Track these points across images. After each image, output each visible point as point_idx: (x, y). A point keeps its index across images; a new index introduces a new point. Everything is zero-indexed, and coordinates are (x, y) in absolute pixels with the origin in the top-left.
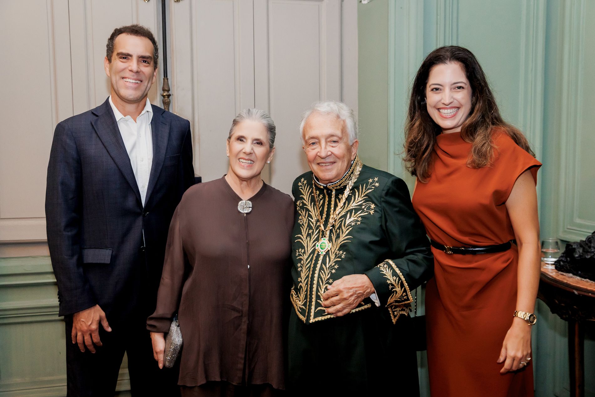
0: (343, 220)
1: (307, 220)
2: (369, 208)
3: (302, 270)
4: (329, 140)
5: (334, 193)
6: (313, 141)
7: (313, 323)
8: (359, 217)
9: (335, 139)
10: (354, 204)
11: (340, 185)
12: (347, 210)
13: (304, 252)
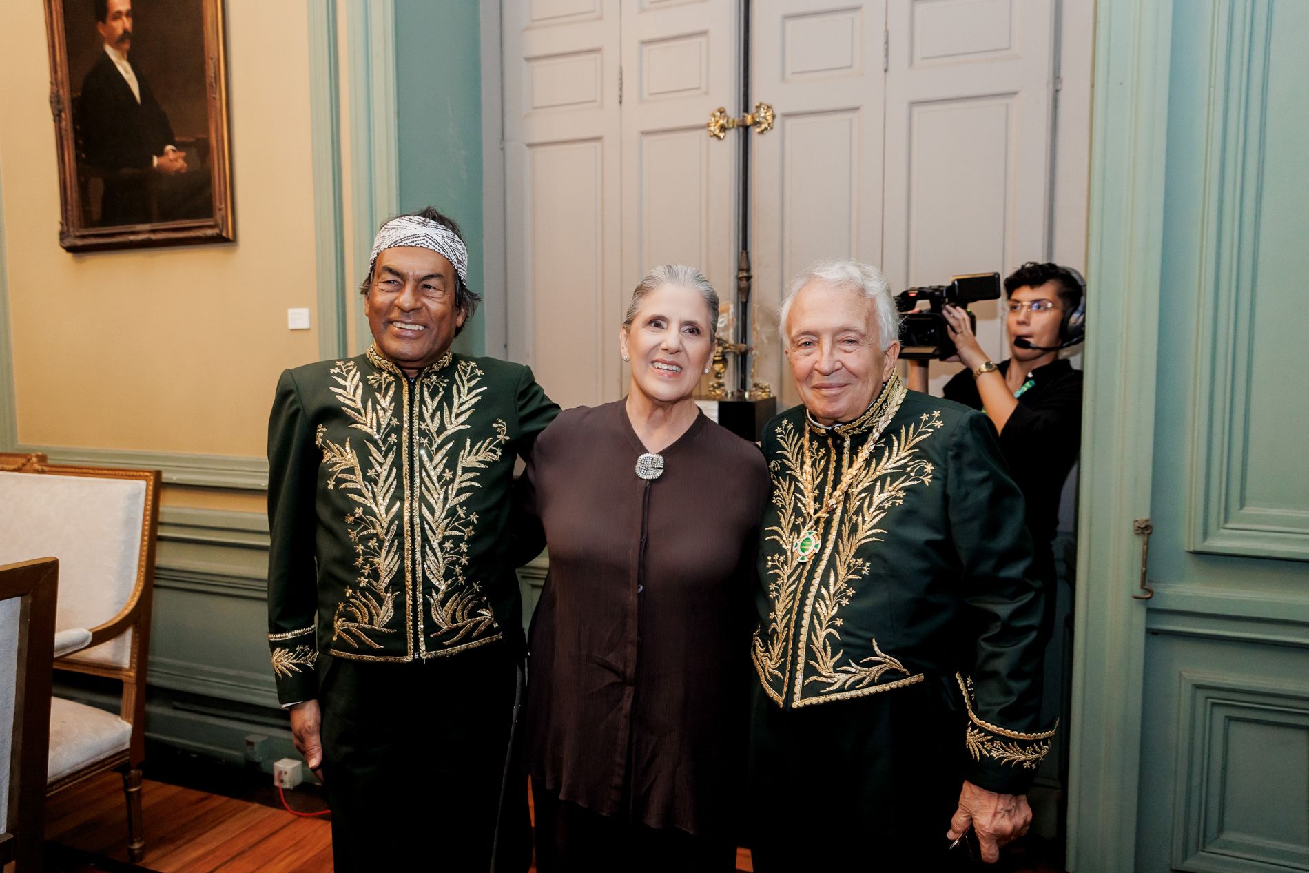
0: (866, 497)
1: (793, 498)
2: (921, 472)
3: (777, 597)
4: (839, 337)
5: (847, 443)
6: (806, 339)
7: (799, 709)
8: (900, 489)
9: (851, 336)
10: (891, 464)
11: (860, 426)
12: (874, 477)
13: (785, 562)
